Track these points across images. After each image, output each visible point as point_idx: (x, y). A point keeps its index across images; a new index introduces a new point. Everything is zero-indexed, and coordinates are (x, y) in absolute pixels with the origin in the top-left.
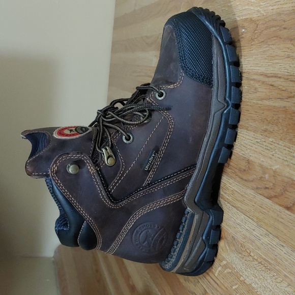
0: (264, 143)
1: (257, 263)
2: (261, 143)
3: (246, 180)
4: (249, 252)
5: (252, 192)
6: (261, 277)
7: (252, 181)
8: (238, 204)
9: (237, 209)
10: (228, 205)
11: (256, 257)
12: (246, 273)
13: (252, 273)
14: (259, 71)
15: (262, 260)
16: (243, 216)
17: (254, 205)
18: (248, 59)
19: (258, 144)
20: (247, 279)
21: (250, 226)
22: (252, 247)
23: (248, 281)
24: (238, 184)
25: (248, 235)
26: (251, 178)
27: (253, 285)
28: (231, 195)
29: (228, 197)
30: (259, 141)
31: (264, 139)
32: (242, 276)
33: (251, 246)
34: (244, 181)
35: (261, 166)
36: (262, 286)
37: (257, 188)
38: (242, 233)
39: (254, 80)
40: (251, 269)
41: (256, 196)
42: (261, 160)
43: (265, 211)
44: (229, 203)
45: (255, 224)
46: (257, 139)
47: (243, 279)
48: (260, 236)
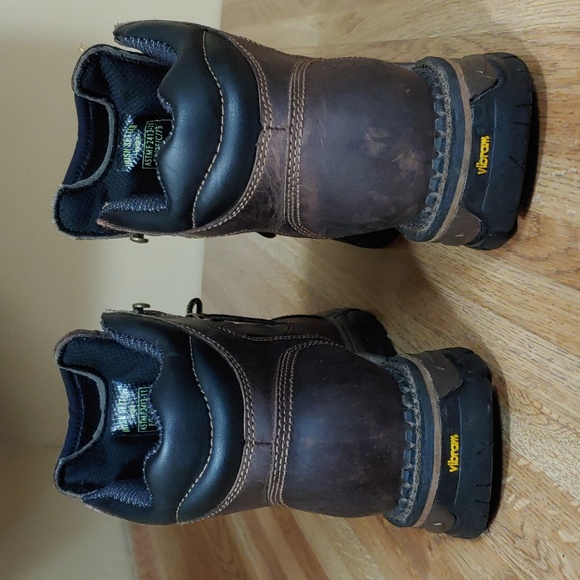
0: (575, 176)
1: (557, 427)
2: (567, 176)
3: (531, 259)
4: (538, 406)
5: (545, 282)
6: (568, 455)
7: (547, 259)
8: (514, 311)
9: (510, 321)
10: (490, 313)
11: (555, 416)
12: (533, 451)
13: (547, 448)
14: (562, 26)
15: (570, 420)
16: (524, 334)
17: (551, 307)
18: (535, 4)
19: (562, 180)
20: (536, 463)
21: (540, 352)
22: (546, 396)
23: (536, 466)
24: (512, 268)
25: (536, 371)
26: (542, 253)
27: (549, 474)
28: (497, 293)
29: (488, 298)
30: (563, 172)
31: (576, 167)
32: (522, 456)
33: (543, 393)
34: (527, 262)
35: (568, 225)
36: (569, 475)
37: (558, 272)
38: (523, 368)
39: (549, 45)
40: (544, 441)
41: (556, 288)
42: (568, 211)
43: (575, 317)
44: (491, 310)
45: (553, 348)
46: (559, 169)
47: (526, 463)
48: (565, 372)
